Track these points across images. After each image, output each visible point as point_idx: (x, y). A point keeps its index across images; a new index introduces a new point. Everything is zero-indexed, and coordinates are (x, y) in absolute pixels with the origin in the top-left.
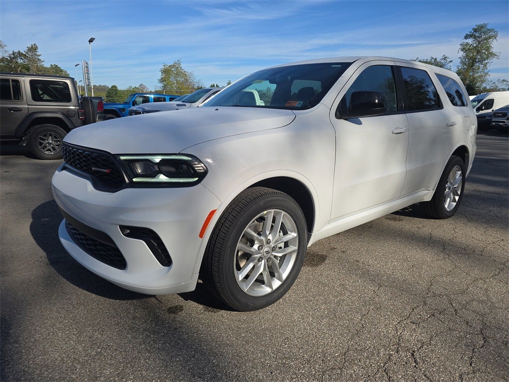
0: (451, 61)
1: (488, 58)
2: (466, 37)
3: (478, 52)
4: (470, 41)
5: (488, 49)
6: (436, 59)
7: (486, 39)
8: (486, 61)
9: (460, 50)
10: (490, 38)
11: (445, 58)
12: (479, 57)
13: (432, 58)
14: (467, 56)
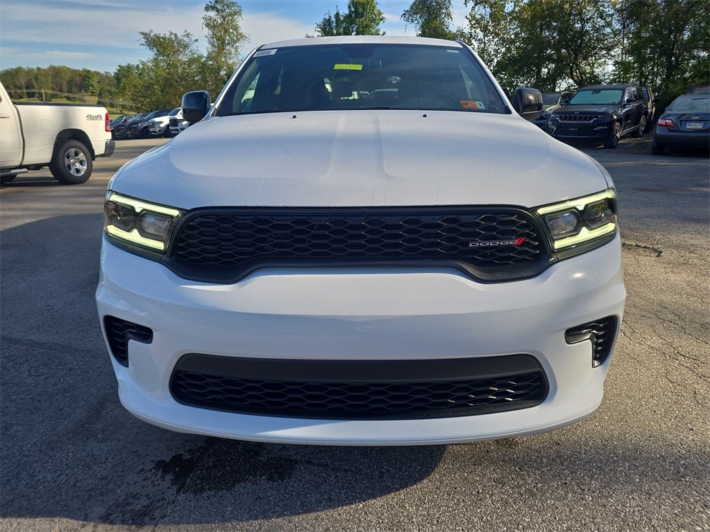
0: (197, 40)
1: (238, 40)
2: (207, 9)
3: (226, 31)
4: (212, 14)
5: (236, 28)
6: (176, 35)
7: (230, 15)
8: (237, 44)
9: (204, 26)
10: (235, 13)
11: (188, 35)
12: (228, 38)
13: (171, 34)
14: (214, 34)
